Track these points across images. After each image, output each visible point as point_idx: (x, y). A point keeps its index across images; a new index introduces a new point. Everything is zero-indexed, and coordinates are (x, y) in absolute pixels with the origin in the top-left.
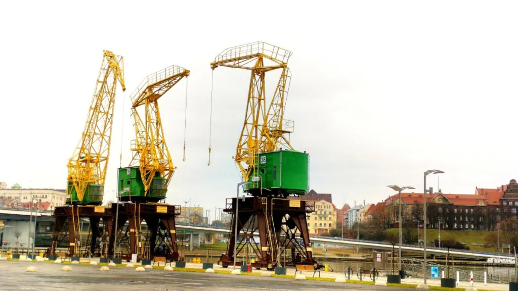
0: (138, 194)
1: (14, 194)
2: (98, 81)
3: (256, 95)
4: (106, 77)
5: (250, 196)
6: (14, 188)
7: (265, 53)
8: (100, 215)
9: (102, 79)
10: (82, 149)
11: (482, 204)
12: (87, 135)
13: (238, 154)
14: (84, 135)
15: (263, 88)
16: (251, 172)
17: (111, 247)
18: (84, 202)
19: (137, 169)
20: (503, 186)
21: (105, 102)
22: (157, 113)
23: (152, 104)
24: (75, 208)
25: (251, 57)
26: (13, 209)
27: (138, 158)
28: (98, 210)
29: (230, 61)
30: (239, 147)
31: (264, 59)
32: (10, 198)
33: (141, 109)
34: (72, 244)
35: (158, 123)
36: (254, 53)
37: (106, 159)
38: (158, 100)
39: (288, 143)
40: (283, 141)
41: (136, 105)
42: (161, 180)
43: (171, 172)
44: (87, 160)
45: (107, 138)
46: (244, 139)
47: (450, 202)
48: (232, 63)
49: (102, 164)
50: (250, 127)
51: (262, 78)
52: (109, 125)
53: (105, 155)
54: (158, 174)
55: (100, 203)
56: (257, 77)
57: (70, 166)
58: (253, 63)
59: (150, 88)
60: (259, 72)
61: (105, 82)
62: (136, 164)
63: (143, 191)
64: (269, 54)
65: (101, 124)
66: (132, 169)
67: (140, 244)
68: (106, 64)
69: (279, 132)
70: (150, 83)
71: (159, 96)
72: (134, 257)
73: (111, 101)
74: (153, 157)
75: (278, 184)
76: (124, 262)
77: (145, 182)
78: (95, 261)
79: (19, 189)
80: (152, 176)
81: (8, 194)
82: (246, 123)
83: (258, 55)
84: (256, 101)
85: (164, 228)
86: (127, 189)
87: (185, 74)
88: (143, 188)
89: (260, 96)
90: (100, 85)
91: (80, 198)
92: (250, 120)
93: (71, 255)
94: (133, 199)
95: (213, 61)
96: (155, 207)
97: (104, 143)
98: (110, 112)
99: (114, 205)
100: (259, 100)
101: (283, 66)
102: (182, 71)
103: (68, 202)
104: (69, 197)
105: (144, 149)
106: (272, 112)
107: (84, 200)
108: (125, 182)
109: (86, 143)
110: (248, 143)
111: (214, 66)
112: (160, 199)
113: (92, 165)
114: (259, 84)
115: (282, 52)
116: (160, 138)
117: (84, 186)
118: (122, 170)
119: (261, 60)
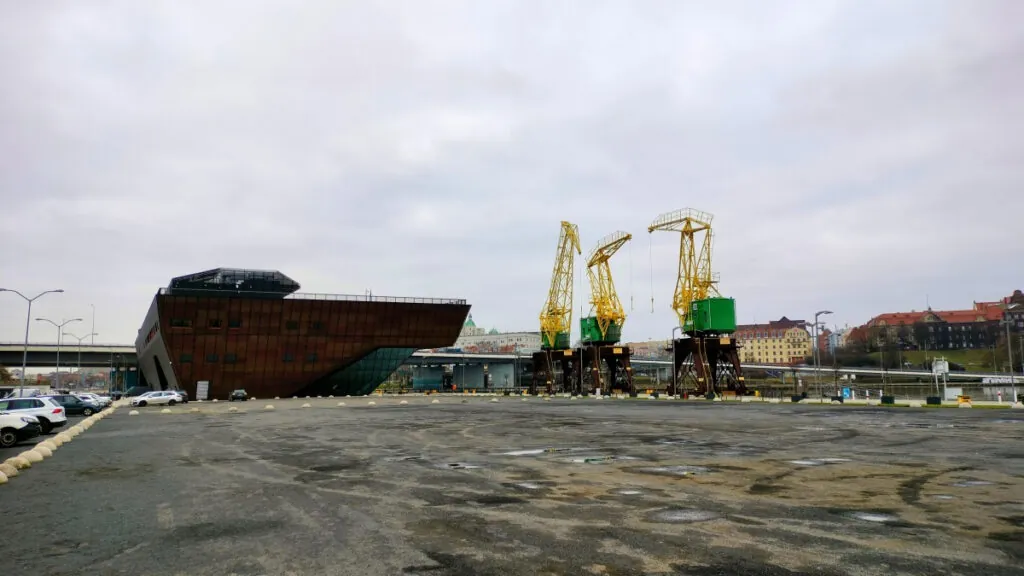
0: (597, 339)
1: (491, 339)
2: (559, 247)
3: (687, 252)
4: (565, 243)
5: (687, 337)
6: (491, 333)
7: (692, 217)
8: (569, 358)
9: (562, 245)
10: (550, 303)
11: (981, 319)
12: (553, 293)
13: (675, 302)
14: (551, 293)
15: (692, 246)
16: (686, 317)
17: (579, 383)
18: (555, 348)
19: (595, 319)
20: (1005, 299)
21: (566, 264)
22: (608, 271)
23: (604, 264)
24: (549, 353)
25: (681, 221)
26: (494, 353)
27: (595, 309)
28: (567, 353)
29: (663, 225)
30: (676, 297)
31: (692, 223)
32: (489, 343)
33: (594, 268)
34: (549, 382)
35: (609, 279)
36: (683, 217)
37: (570, 311)
38: (609, 260)
39: (716, 291)
40: (712, 290)
41: (590, 265)
42: (616, 327)
43: (623, 319)
44: (554, 313)
45: (569, 294)
46: (679, 290)
47: (943, 319)
48: (665, 227)
49: (567, 315)
50: (683, 279)
51: (691, 237)
52: (570, 283)
53: (568, 308)
54: (612, 321)
55: (567, 348)
56: (687, 238)
57: (542, 318)
58: (682, 226)
59: (601, 251)
60: (688, 233)
61: (564, 248)
62: (594, 314)
63: (601, 337)
64: (695, 218)
65: (563, 282)
66: (591, 319)
67: (601, 380)
68: (564, 233)
69: (708, 283)
70: (600, 247)
71: (608, 257)
72: (598, 390)
73: (571, 262)
74: (608, 307)
75: (709, 326)
76: (590, 395)
77: (602, 329)
78: (567, 395)
79: (496, 333)
80: (608, 323)
81: (487, 339)
82: (680, 277)
83: (686, 219)
84: (687, 257)
85: (621, 366)
86: (588, 336)
87: (628, 238)
88: (601, 334)
89: (690, 253)
90: (560, 250)
91: (552, 344)
92: (683, 274)
93: (549, 391)
94: (594, 343)
95: (649, 226)
96: (611, 350)
97: (567, 298)
98: (570, 271)
99: (579, 349)
100: (690, 257)
101: (707, 227)
102: (625, 236)
103: (543, 348)
104: (543, 344)
105: (600, 302)
106: (700, 266)
107: (555, 345)
108: (586, 330)
109: (553, 299)
110: (683, 292)
111: (651, 230)
112: (616, 342)
113: (559, 316)
114: (689, 243)
115: (705, 216)
116: (612, 292)
117: (554, 334)
118: (583, 321)
119: (688, 223)
